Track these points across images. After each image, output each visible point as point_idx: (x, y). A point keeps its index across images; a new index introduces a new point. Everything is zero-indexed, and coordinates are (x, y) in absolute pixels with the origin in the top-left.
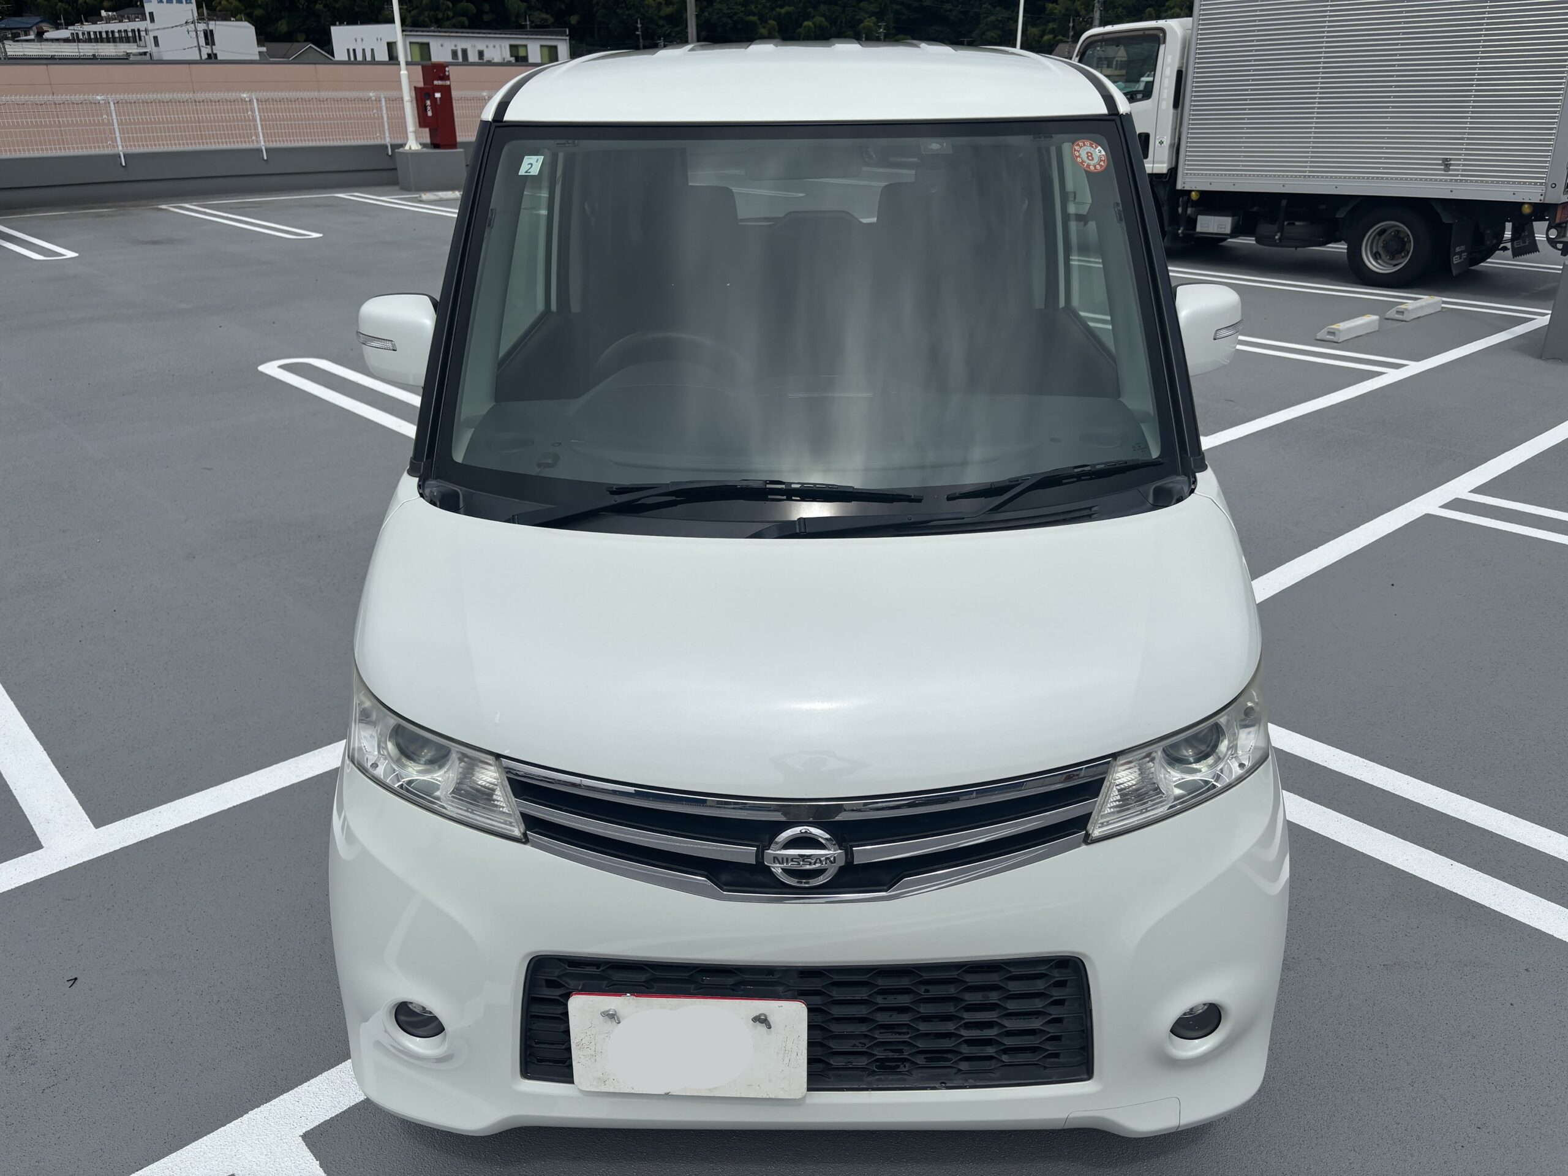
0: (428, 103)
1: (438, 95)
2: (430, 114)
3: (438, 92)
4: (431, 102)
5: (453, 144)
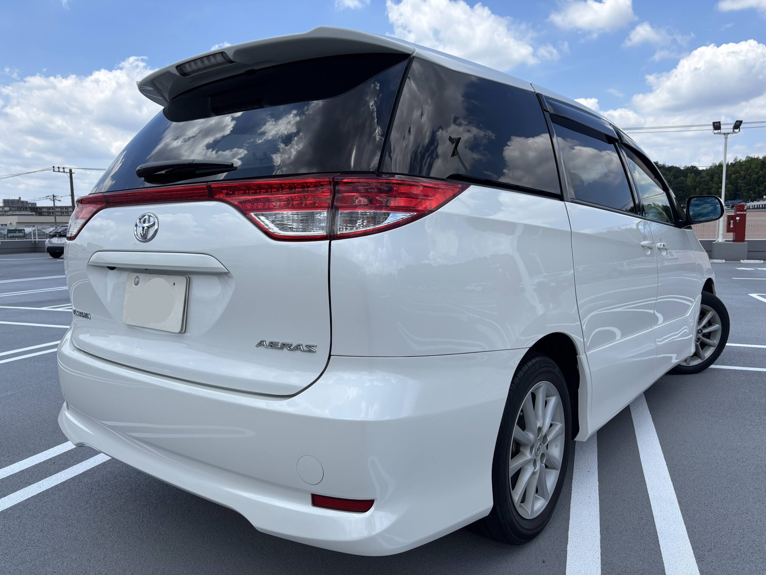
0: (732, 222)
1: (738, 218)
2: (732, 226)
3: (738, 217)
4: (733, 222)
5: (743, 241)
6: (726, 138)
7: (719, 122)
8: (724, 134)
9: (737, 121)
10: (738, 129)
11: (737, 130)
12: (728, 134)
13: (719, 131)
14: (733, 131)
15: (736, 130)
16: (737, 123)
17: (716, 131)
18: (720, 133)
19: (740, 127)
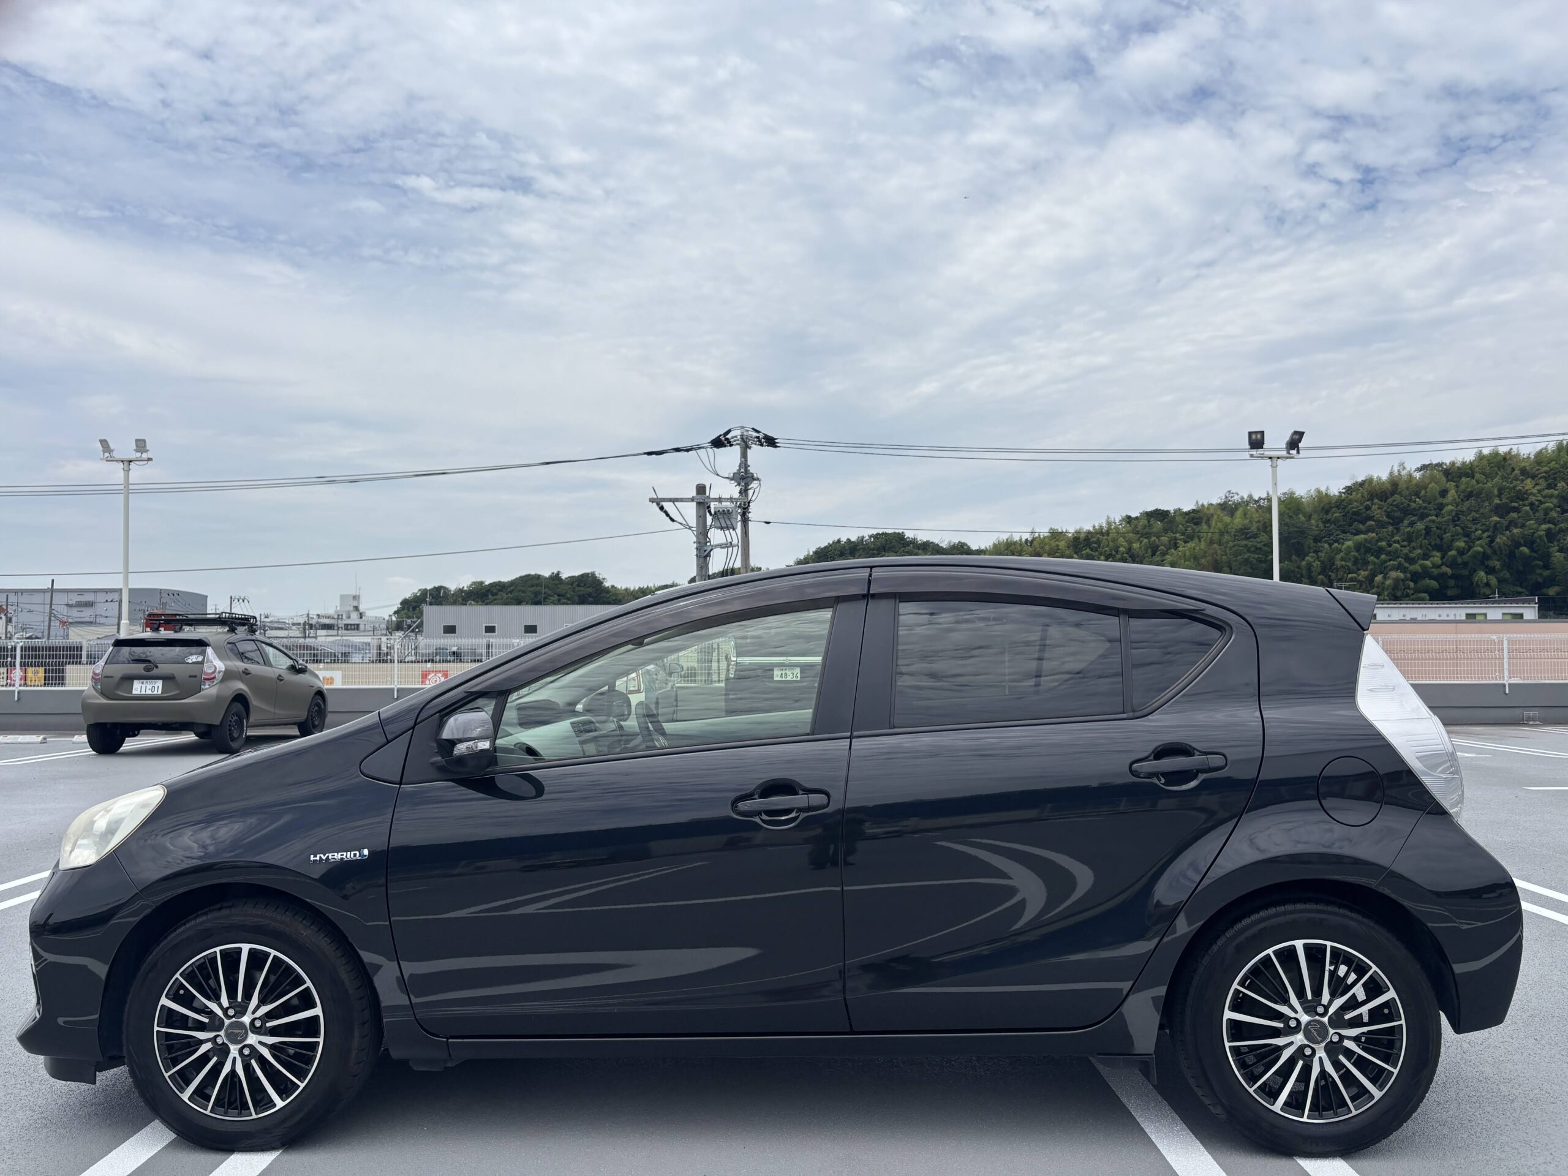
6: (1274, 467)
7: (1262, 433)
8: (1270, 458)
9: (1296, 433)
10: (1294, 449)
11: (1294, 452)
12: (1278, 458)
13: (1260, 451)
14: (1289, 453)
15: (1291, 452)
16: (1294, 437)
17: (1254, 452)
18: (1262, 457)
19: (1300, 445)
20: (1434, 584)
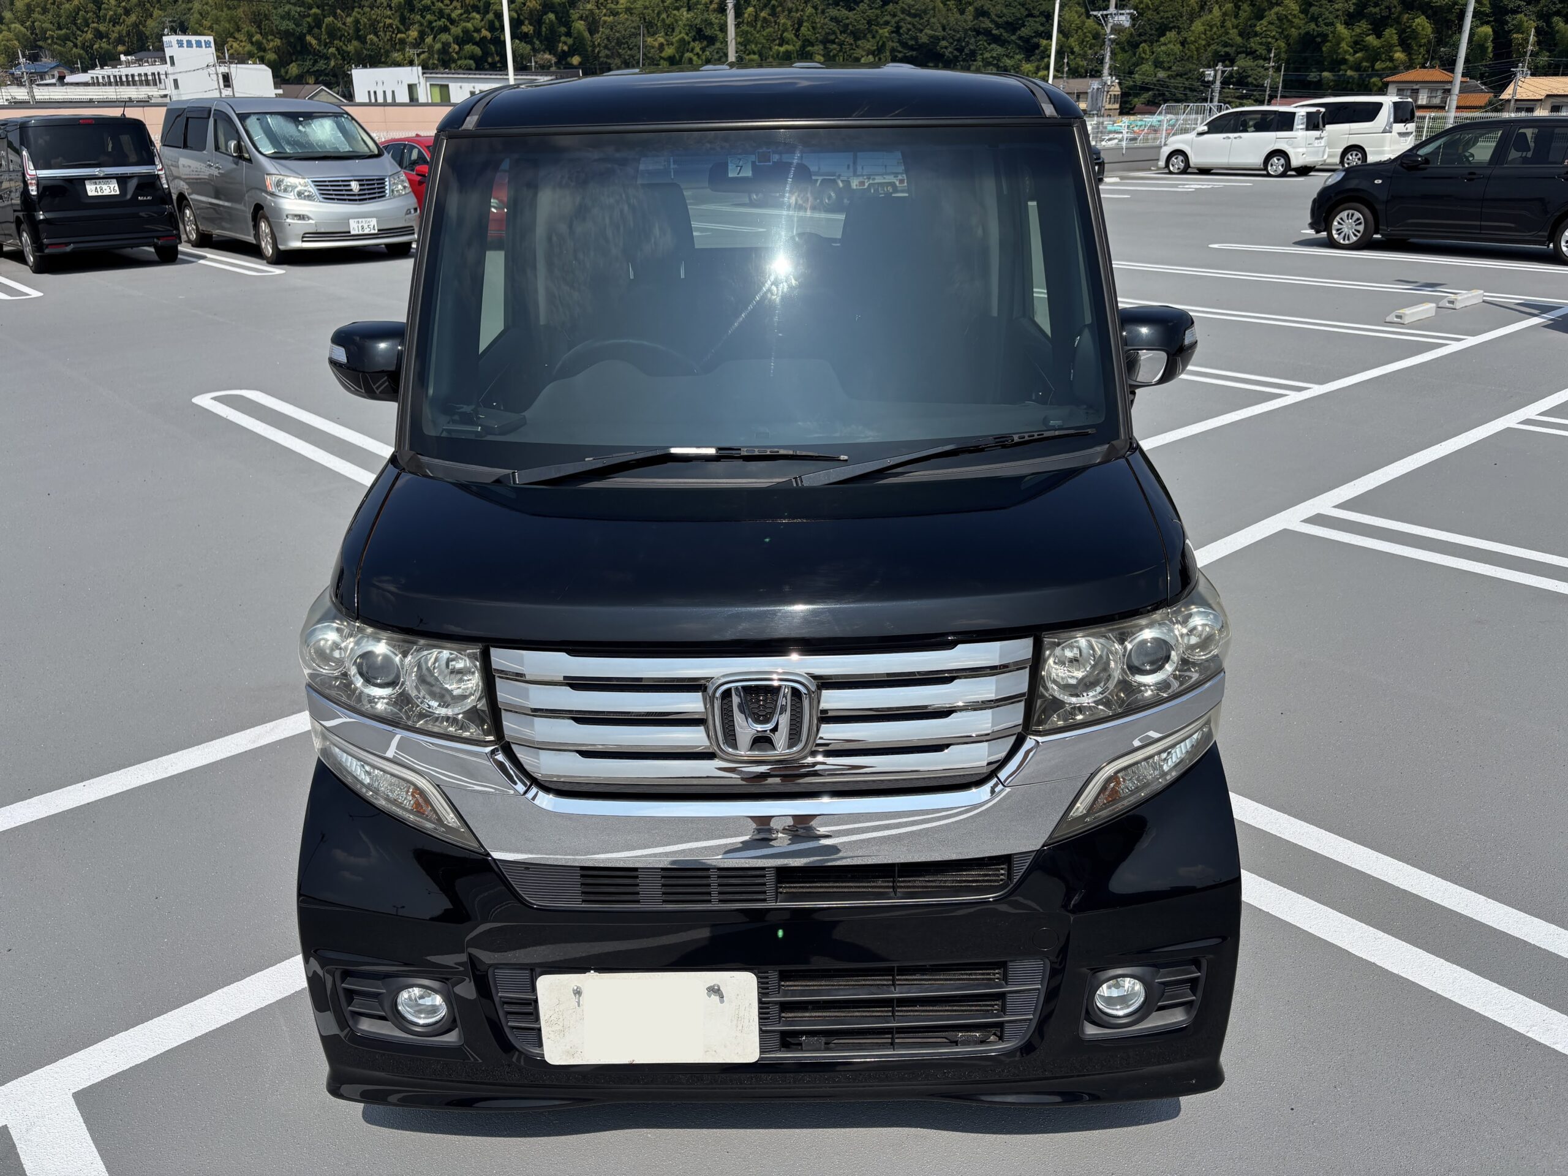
20: (478, 51)
